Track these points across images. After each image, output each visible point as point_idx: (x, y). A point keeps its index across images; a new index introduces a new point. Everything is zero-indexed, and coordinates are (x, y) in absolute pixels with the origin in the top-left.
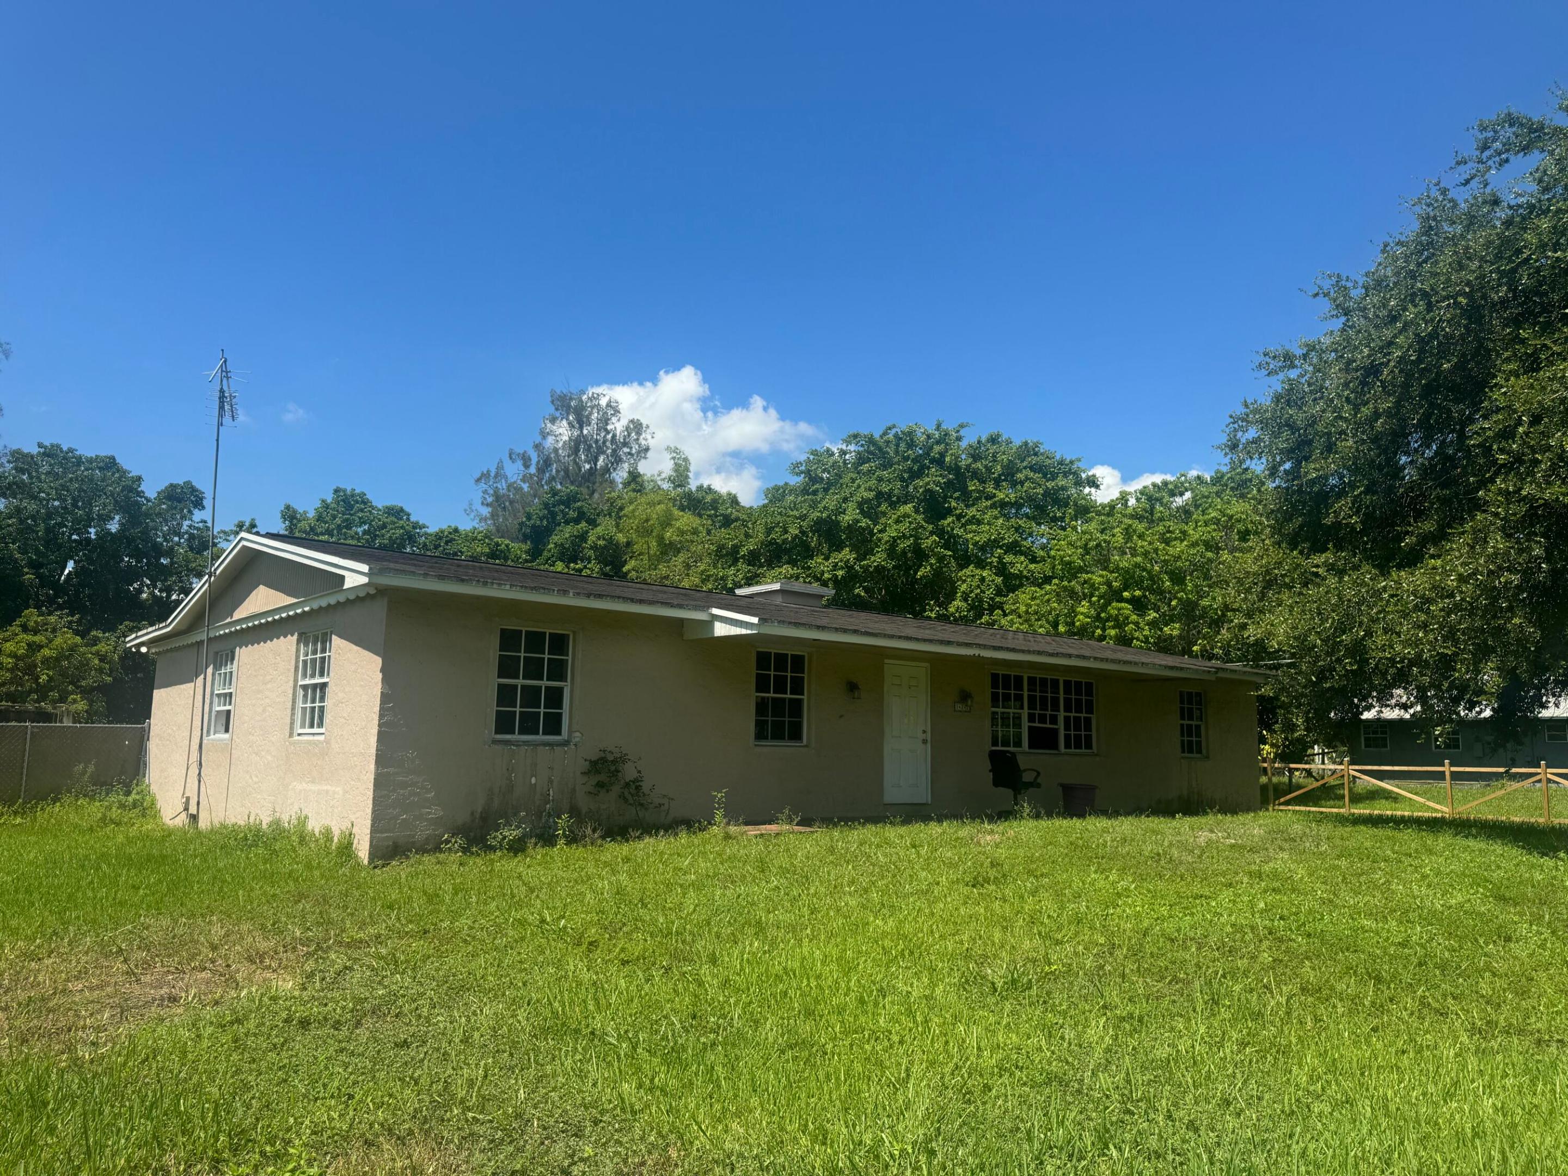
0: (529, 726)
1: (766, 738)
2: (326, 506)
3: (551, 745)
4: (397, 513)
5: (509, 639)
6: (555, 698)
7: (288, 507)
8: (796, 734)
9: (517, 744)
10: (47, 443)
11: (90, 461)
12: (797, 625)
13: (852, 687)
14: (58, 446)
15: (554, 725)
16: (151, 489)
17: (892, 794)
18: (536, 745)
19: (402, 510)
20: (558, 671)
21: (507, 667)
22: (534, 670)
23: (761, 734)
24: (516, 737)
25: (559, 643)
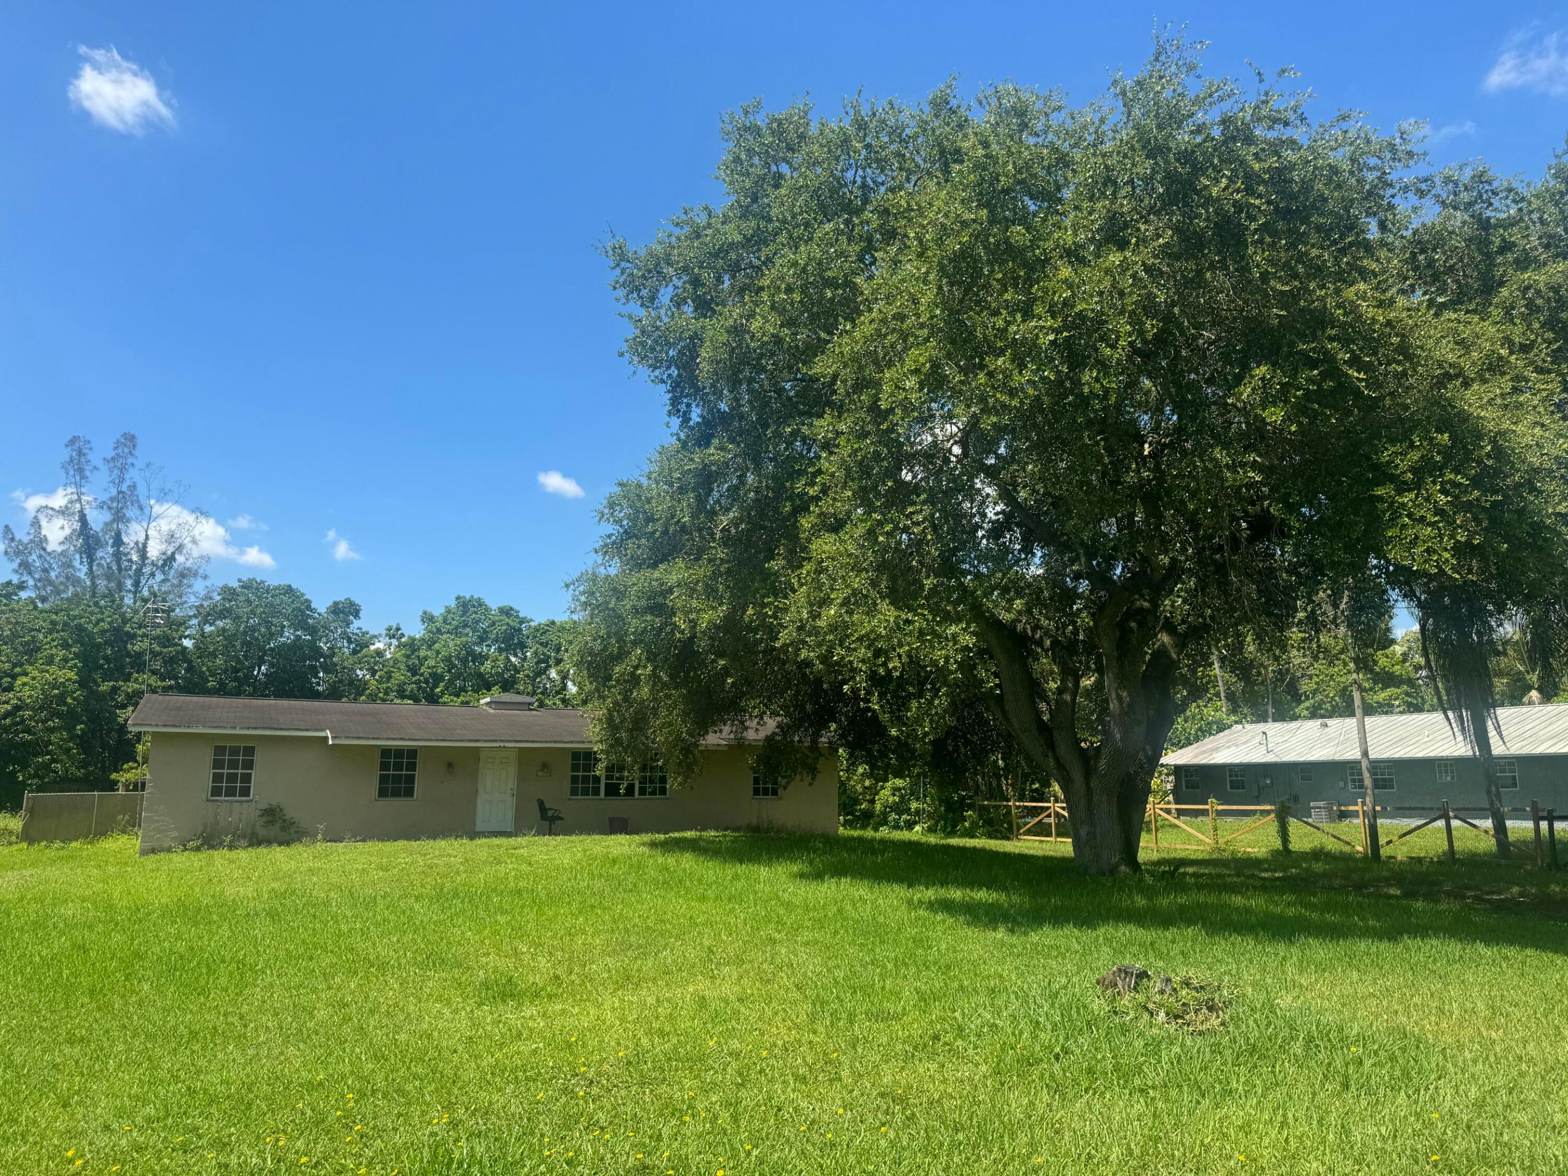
0: (231, 792)
1: (387, 796)
2: (449, 611)
3: (241, 802)
4: (507, 612)
5: (219, 750)
6: (247, 778)
7: (425, 613)
8: (409, 793)
9: (221, 802)
10: (245, 579)
11: (276, 588)
12: (358, 738)
13: (450, 765)
14: (254, 579)
15: (245, 792)
16: (321, 605)
17: (480, 827)
18: (232, 802)
19: (511, 609)
20: (249, 765)
21: (217, 764)
22: (233, 764)
23: (383, 793)
24: (223, 798)
25: (250, 751)
